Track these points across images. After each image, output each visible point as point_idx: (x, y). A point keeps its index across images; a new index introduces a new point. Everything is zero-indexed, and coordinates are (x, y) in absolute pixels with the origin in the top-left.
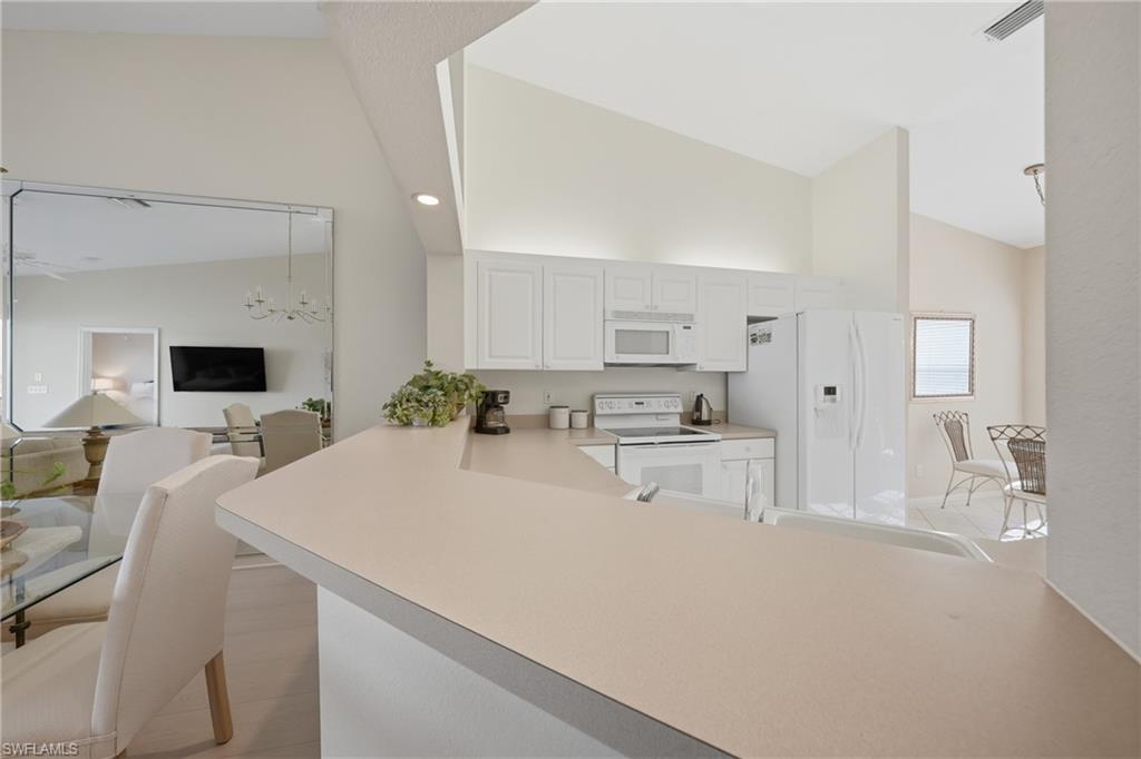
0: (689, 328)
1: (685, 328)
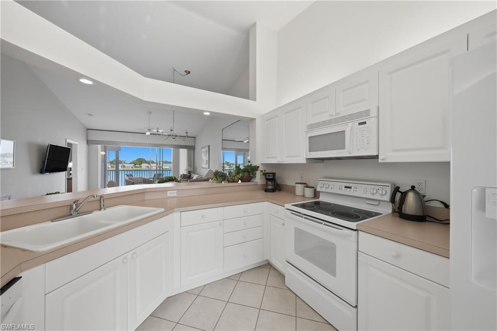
0: (365, 123)
1: (360, 124)
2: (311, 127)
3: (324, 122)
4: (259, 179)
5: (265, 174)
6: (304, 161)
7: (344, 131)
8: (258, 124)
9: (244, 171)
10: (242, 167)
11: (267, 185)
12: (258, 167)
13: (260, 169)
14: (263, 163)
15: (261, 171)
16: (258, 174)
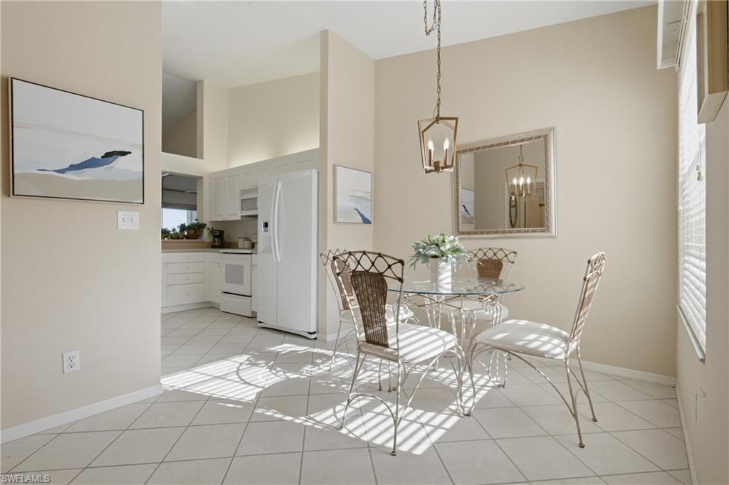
2: (243, 192)
3: (249, 190)
4: (206, 237)
5: (213, 232)
6: (239, 218)
7: (256, 198)
8: (205, 181)
9: (190, 229)
10: (186, 225)
11: (215, 242)
12: (205, 225)
13: (207, 226)
14: (211, 220)
15: (209, 229)
16: (206, 233)
